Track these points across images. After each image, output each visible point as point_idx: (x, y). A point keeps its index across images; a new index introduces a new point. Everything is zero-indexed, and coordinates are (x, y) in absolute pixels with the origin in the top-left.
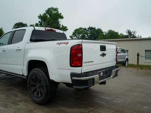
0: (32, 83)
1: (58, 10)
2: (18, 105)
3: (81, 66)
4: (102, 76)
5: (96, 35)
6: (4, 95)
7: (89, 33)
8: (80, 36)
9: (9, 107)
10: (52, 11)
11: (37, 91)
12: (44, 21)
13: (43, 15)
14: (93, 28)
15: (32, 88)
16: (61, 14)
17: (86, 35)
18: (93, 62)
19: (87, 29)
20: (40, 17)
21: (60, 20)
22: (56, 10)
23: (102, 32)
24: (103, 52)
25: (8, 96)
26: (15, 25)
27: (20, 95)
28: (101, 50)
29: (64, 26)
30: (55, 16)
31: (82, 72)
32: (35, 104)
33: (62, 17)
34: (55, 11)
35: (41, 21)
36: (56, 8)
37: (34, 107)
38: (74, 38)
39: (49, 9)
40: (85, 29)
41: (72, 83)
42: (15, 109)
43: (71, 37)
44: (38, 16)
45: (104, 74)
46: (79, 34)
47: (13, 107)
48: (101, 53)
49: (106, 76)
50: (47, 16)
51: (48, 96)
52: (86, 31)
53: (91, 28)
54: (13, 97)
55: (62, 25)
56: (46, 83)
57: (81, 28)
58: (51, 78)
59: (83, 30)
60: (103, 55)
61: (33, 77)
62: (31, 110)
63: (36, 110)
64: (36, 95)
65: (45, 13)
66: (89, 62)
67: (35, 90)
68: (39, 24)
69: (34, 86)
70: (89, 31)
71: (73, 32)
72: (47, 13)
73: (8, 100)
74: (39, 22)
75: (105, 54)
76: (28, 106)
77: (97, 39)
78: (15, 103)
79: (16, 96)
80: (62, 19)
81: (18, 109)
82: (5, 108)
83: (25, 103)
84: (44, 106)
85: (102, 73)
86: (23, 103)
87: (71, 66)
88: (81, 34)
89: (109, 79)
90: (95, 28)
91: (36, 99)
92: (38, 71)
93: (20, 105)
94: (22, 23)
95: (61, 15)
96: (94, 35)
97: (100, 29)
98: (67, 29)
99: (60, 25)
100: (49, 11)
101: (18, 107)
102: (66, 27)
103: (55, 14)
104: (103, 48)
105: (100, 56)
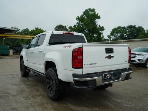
0: (48, 81)
1: (95, 11)
2: (36, 98)
3: (82, 68)
4: (109, 78)
5: (136, 33)
6: (29, 89)
7: (129, 32)
8: (118, 35)
9: (28, 99)
10: (89, 12)
11: (51, 88)
12: (82, 22)
13: (81, 16)
14: (133, 26)
15: (47, 85)
16: (98, 14)
17: (125, 34)
18: (95, 64)
19: (126, 28)
20: (78, 19)
21: (97, 20)
22: (93, 10)
23: (144, 31)
24: (109, 54)
25: (32, 90)
26: (56, 27)
27: (41, 90)
28: (107, 53)
29: (100, 25)
30: (92, 17)
31: (83, 73)
32: (49, 100)
33: (99, 18)
34: (92, 12)
35: (79, 22)
36: (93, 9)
37: (47, 102)
38: (112, 37)
39: (86, 11)
40: (124, 28)
41: (73, 82)
42: (32, 101)
43: (109, 36)
44: (76, 18)
45: (112, 76)
46: (117, 33)
47: (31, 99)
48: (107, 55)
49: (114, 78)
50: (84, 17)
51: (58, 93)
52: (125, 30)
53: (131, 27)
54: (35, 92)
55: (99, 25)
56: (56, 82)
57: (119, 27)
58: (59, 78)
59: (122, 29)
60: (110, 57)
61: (48, 76)
62: (44, 104)
63: (48, 104)
64: (50, 92)
65: (83, 14)
66: (91, 64)
67: (50, 87)
68: (77, 25)
69: (49, 83)
70: (129, 30)
71: (111, 32)
72: (84, 14)
73: (30, 94)
74: (77, 23)
75: (113, 57)
76: (42, 100)
77: (137, 38)
78: (34, 97)
79: (38, 91)
80: (99, 19)
81: (34, 102)
82: (25, 99)
83: (42, 98)
84: (55, 102)
85: (108, 75)
86: (40, 97)
87: (73, 67)
88: (119, 33)
89: (118, 81)
90: (135, 26)
91: (50, 95)
92: (51, 70)
93: (37, 99)
94: (62, 25)
95: (98, 16)
96: (134, 34)
97: (141, 27)
98: (104, 29)
99: (97, 25)
100: (86, 12)
101: (35, 100)
102: (103, 27)
103: (92, 15)
104: (109, 50)
105: (106, 58)
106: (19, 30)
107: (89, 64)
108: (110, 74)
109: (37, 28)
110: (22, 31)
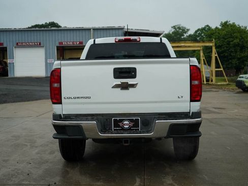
3: (61, 103)
4: (129, 129)
24: (125, 80)
28: (116, 77)
31: (64, 113)
48: (118, 81)
49: (144, 130)
66: (78, 98)
85: (126, 122)
104: (121, 72)
105: (113, 87)
106: (188, 30)
107: (75, 98)
108: (131, 121)
109: (226, 23)
110: (196, 32)
